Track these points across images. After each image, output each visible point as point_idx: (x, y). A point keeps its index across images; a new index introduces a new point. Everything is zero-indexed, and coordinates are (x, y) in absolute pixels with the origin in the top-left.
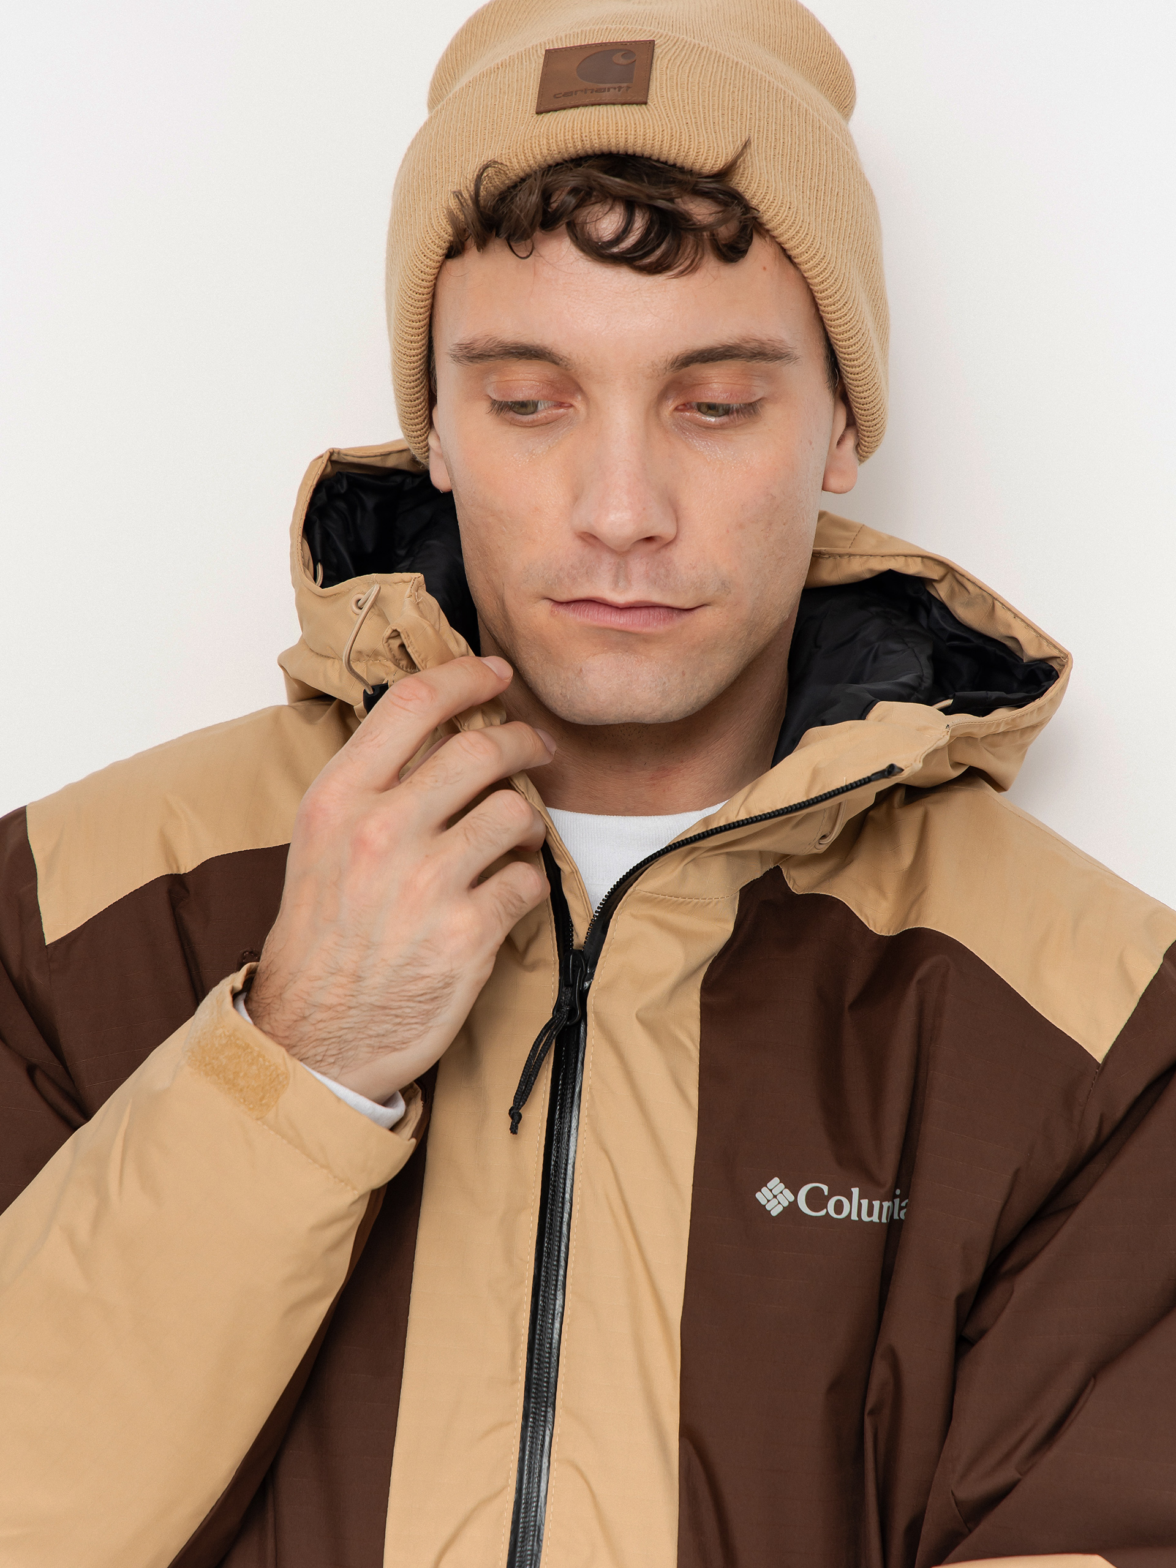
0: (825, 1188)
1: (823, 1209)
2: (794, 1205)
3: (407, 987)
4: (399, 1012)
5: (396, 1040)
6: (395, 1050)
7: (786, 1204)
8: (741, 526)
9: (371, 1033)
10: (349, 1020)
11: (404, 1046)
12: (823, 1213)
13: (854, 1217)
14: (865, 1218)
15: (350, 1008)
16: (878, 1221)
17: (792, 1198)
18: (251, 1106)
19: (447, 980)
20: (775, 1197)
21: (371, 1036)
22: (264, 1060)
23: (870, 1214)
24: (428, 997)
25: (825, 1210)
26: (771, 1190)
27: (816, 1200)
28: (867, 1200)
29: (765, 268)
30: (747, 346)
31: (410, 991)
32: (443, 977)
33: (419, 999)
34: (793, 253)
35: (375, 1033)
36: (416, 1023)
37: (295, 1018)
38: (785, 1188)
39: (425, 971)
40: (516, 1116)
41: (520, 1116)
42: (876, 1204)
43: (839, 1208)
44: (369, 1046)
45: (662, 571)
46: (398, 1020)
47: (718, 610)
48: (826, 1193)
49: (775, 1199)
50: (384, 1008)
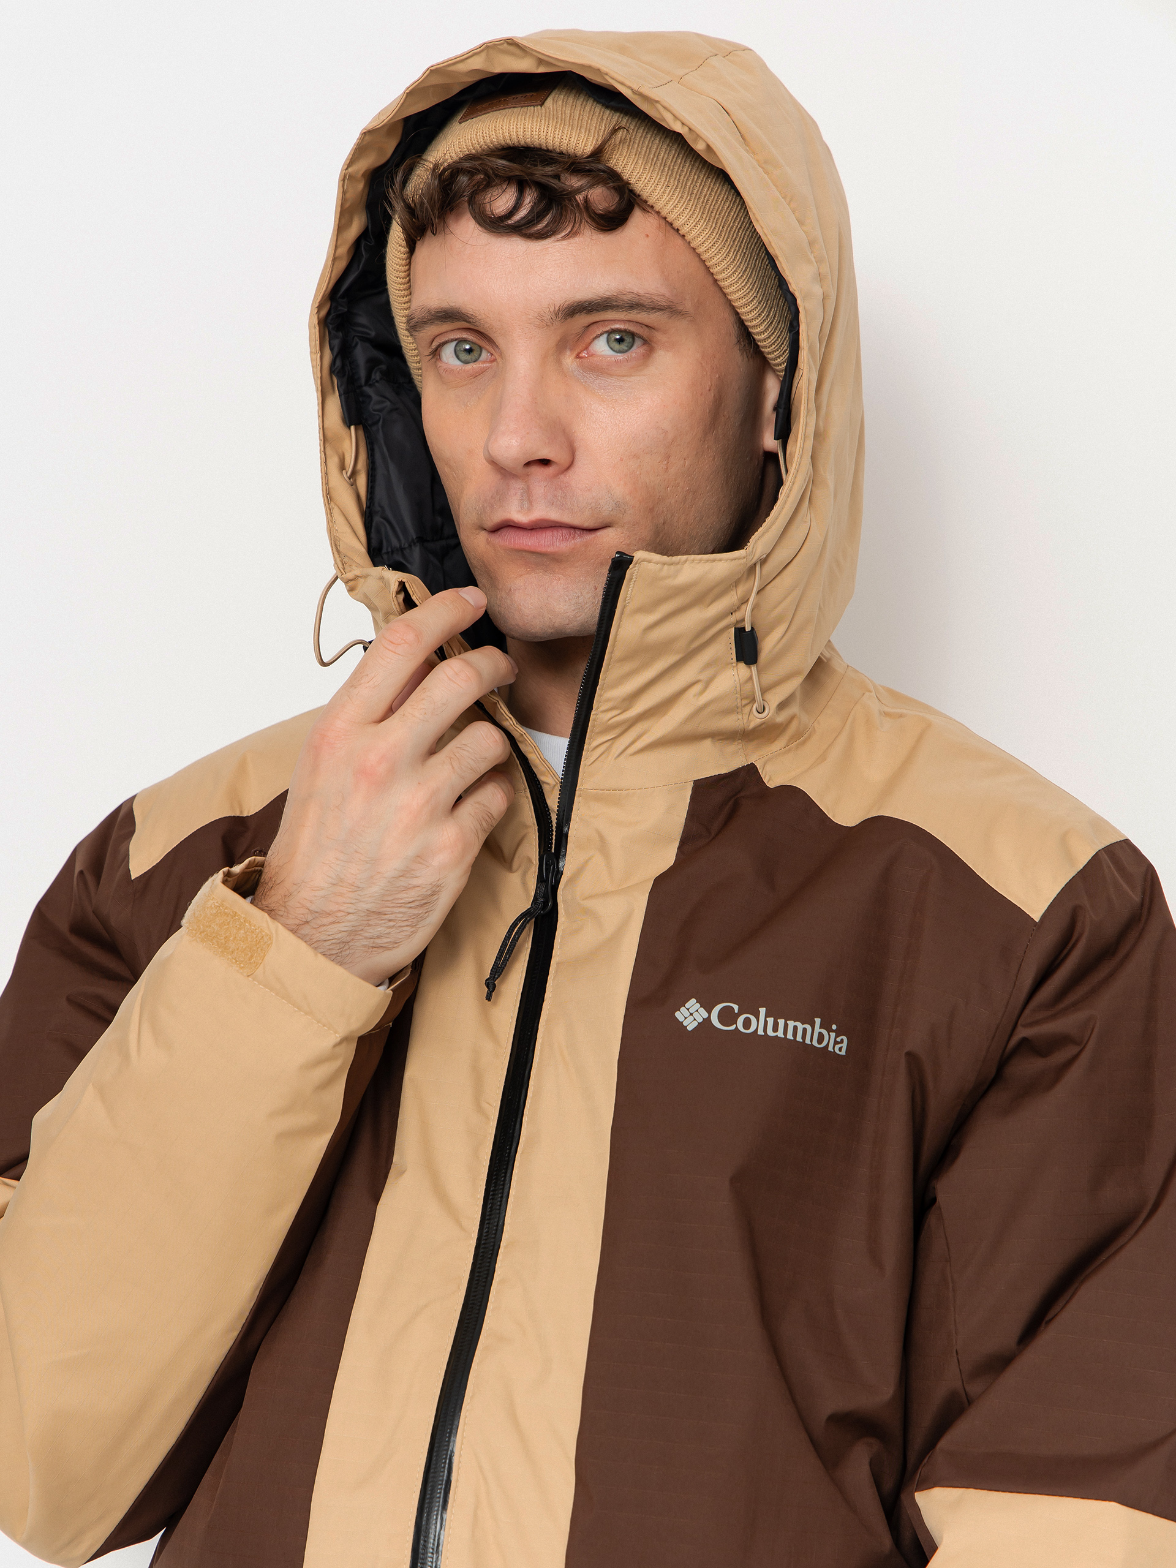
0: (736, 1008)
1: (733, 1025)
2: (707, 1021)
3: (399, 896)
4: (392, 917)
5: (389, 940)
6: (389, 949)
7: (701, 1020)
8: (636, 456)
9: (367, 935)
10: (346, 924)
11: (396, 945)
12: (733, 1027)
13: (761, 1032)
14: (770, 1033)
15: (349, 913)
16: (783, 1036)
17: (706, 1015)
18: (242, 965)
19: (434, 889)
20: (691, 1014)
21: (366, 938)
22: (250, 925)
23: (775, 1029)
24: (417, 903)
25: (735, 1025)
26: (688, 1009)
27: (727, 1017)
28: (773, 1019)
29: (647, 236)
30: (625, 298)
31: (401, 899)
32: (431, 886)
33: (409, 905)
34: (676, 224)
35: (370, 934)
36: (407, 926)
37: (297, 922)
38: (701, 1007)
39: (415, 882)
40: (491, 986)
41: (495, 986)
42: (781, 1022)
43: (747, 1023)
44: (364, 946)
45: (559, 493)
46: (391, 924)
47: (619, 530)
48: (736, 1011)
49: (691, 1016)
50: (379, 913)
